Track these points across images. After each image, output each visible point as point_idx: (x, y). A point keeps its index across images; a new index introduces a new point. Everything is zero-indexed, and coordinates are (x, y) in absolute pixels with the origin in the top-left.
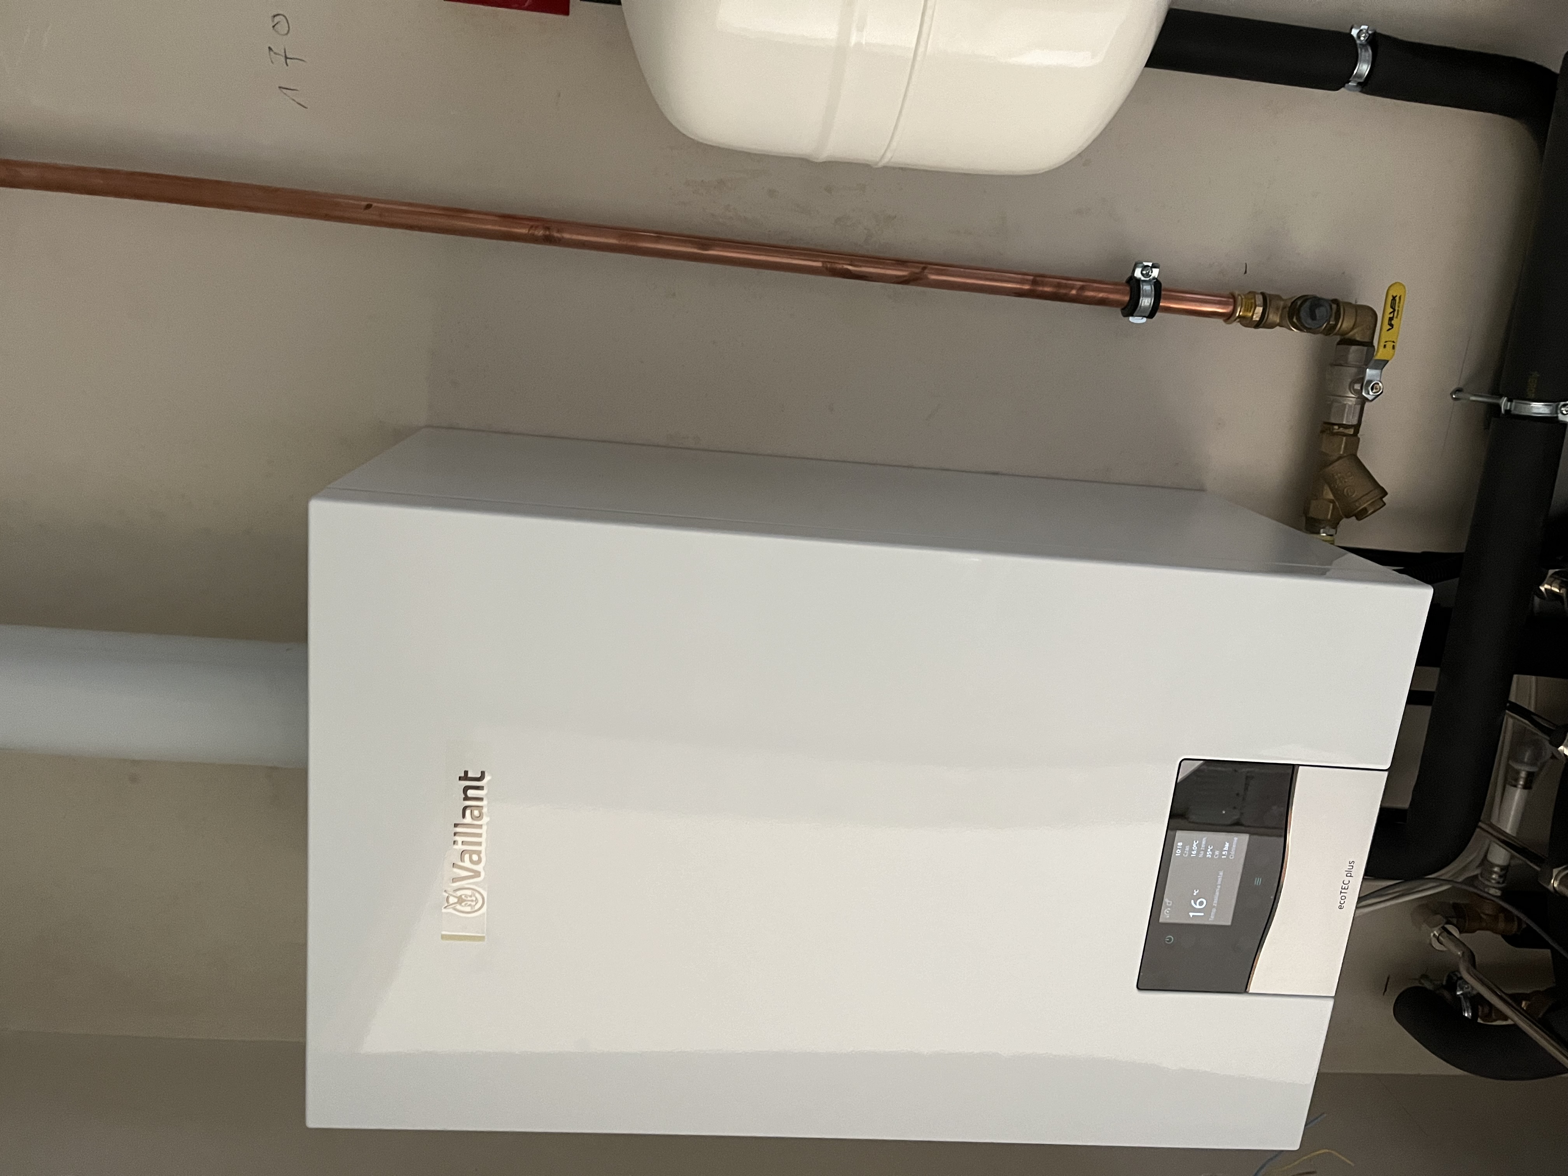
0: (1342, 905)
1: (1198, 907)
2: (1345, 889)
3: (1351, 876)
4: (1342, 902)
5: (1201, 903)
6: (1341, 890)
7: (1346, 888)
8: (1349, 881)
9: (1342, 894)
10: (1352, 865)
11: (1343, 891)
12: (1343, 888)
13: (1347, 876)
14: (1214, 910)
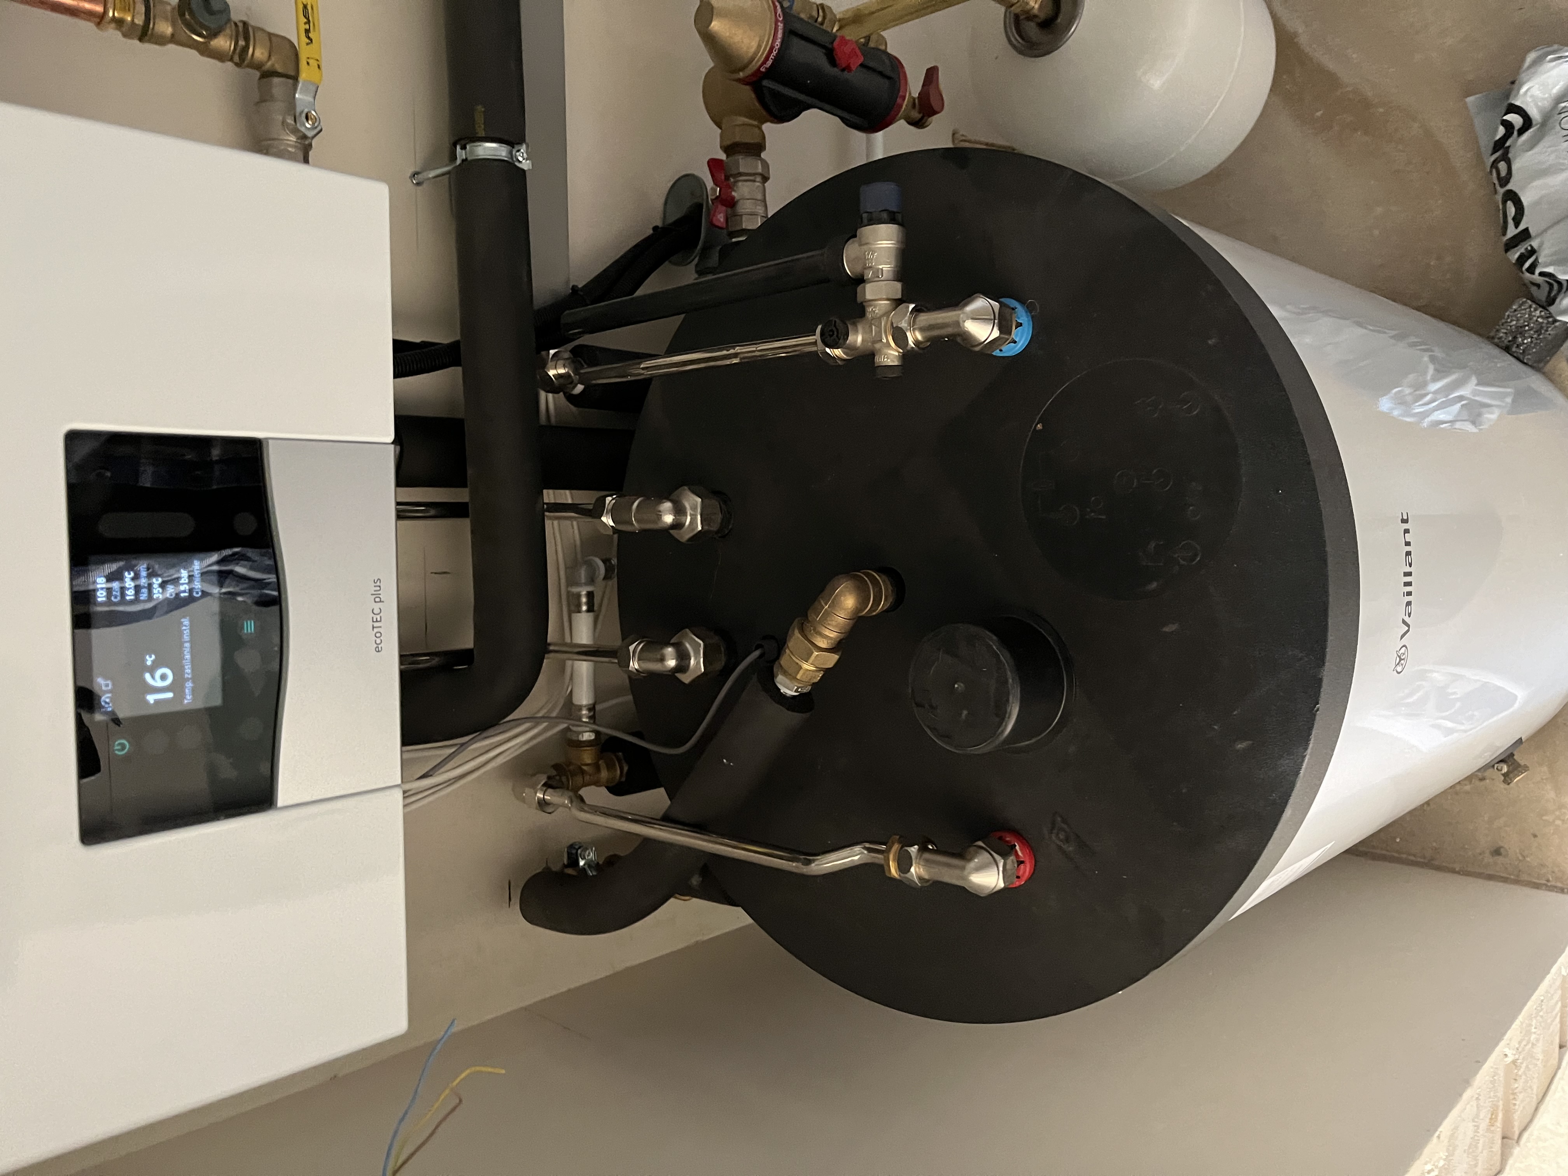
0: (380, 646)
1: (159, 684)
2: (377, 621)
3: (380, 601)
4: (378, 641)
5: (163, 677)
6: (371, 623)
7: (379, 619)
8: (380, 609)
9: (376, 630)
10: (378, 584)
11: (376, 624)
12: (375, 620)
13: (375, 602)
14: (189, 685)
